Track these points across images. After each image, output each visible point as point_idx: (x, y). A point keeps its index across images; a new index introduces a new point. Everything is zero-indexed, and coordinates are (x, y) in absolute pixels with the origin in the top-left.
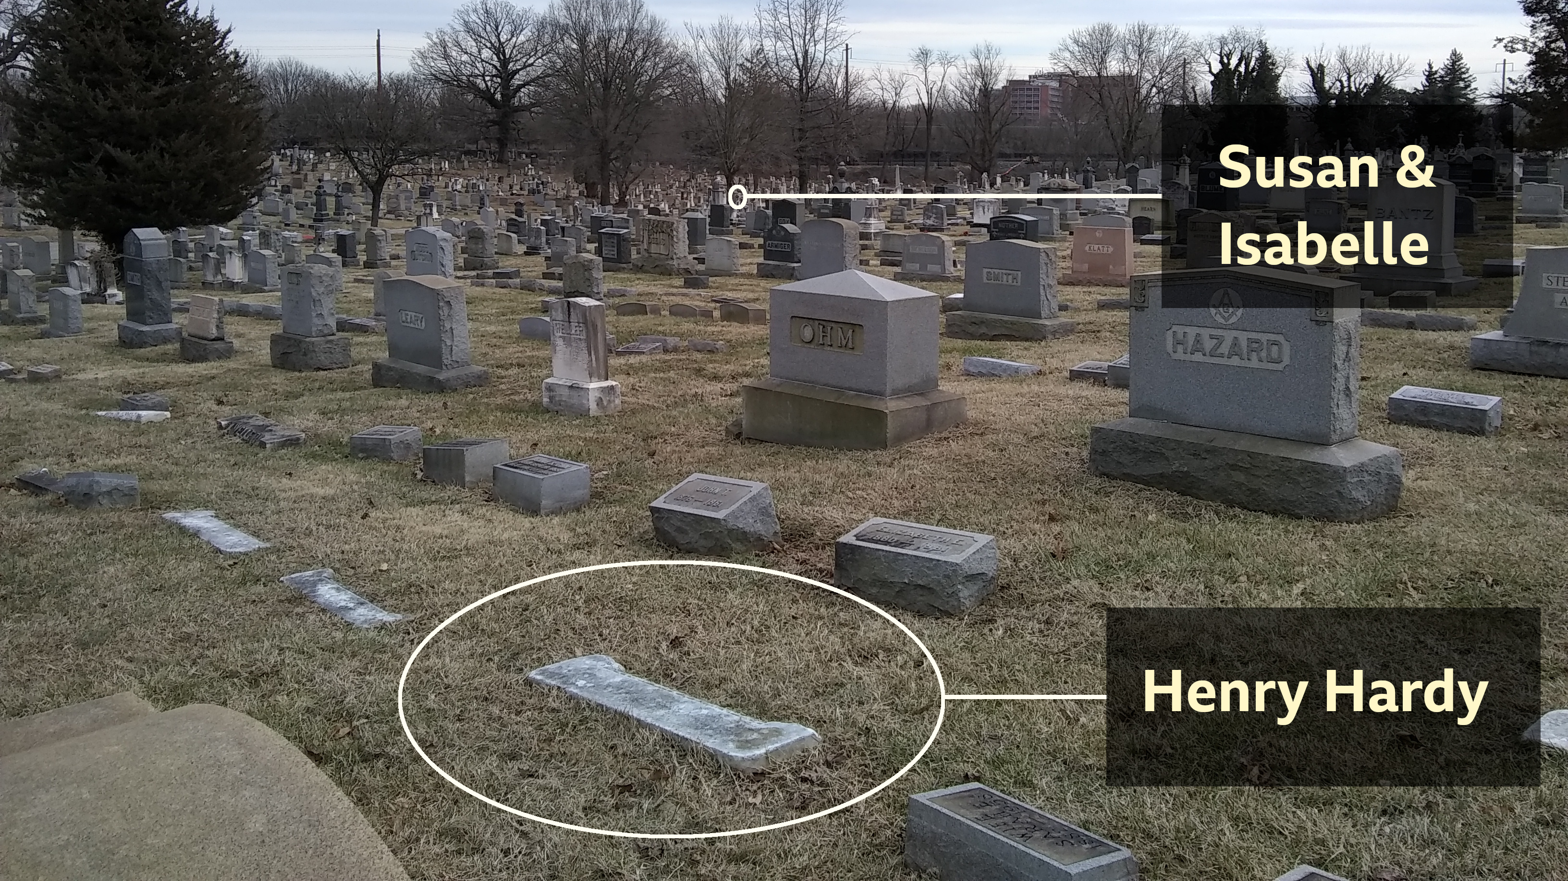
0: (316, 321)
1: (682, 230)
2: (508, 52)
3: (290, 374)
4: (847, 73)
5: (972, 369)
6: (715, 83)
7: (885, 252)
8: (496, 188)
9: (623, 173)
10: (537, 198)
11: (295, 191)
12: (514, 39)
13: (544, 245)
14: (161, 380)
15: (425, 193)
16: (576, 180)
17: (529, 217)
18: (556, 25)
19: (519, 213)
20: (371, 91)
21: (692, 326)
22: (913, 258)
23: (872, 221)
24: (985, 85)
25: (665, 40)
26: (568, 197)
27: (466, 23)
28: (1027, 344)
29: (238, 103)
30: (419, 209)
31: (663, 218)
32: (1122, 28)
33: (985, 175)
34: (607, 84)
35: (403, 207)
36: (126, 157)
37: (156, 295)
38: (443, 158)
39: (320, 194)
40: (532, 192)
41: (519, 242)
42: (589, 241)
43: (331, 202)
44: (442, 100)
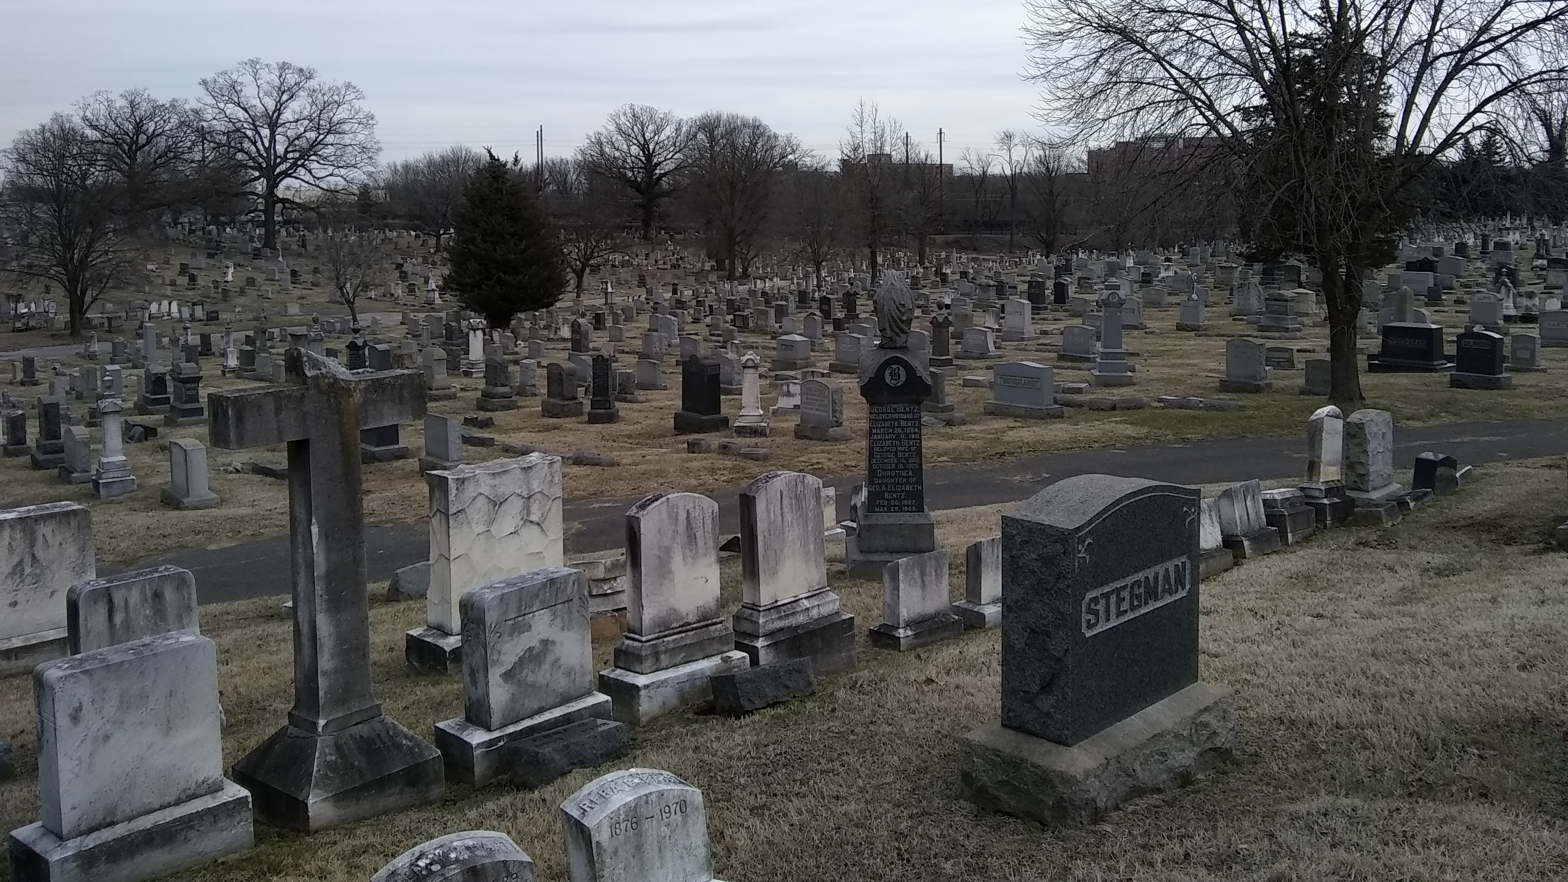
2: (651, 147)
9: (746, 251)
12: (656, 138)
16: (708, 254)
18: (690, 126)
27: (618, 125)
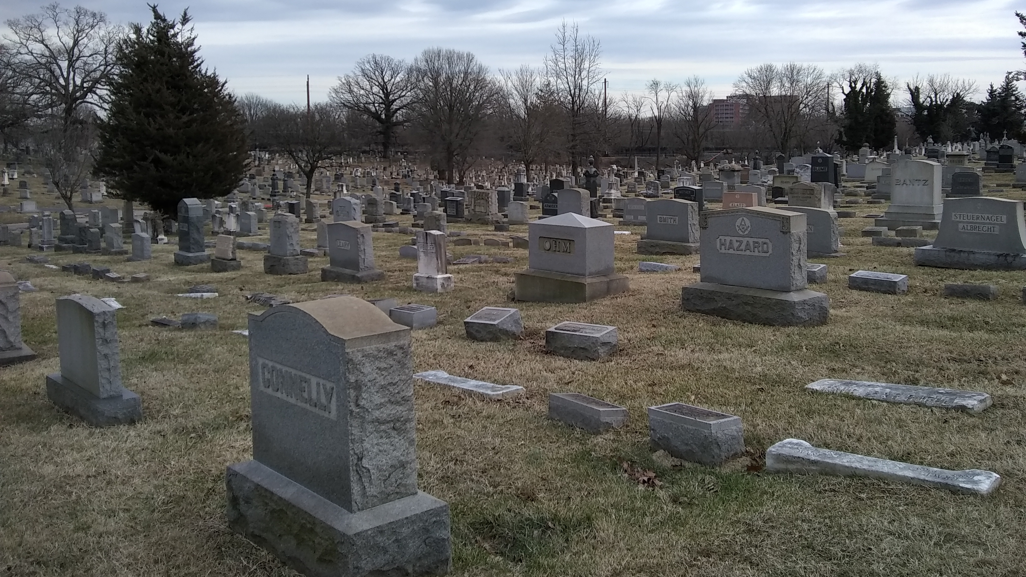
0: (289, 247)
1: (494, 198)
2: (389, 88)
3: (276, 276)
4: (605, 99)
5: (643, 268)
6: (518, 107)
7: (617, 210)
8: (382, 174)
9: (461, 164)
10: (408, 180)
11: (257, 177)
12: (393, 80)
13: (412, 209)
14: (206, 280)
15: (338, 178)
16: (432, 168)
17: (403, 191)
18: (419, 70)
19: (397, 189)
20: (302, 114)
21: (496, 250)
22: (630, 212)
23: (613, 191)
24: (695, 103)
25: (488, 79)
26: (427, 179)
27: (363, 70)
28: (678, 256)
29: (231, 125)
30: (335, 188)
31: (486, 191)
32: (779, 66)
33: (693, 162)
34: (451, 108)
35: (325, 187)
36: (166, 158)
37: (196, 236)
38: (349, 155)
39: (274, 179)
40: (405, 176)
41: (398, 207)
42: (440, 206)
43: (281, 184)
44: (348, 119)
